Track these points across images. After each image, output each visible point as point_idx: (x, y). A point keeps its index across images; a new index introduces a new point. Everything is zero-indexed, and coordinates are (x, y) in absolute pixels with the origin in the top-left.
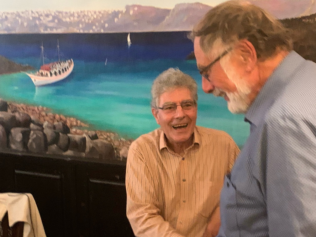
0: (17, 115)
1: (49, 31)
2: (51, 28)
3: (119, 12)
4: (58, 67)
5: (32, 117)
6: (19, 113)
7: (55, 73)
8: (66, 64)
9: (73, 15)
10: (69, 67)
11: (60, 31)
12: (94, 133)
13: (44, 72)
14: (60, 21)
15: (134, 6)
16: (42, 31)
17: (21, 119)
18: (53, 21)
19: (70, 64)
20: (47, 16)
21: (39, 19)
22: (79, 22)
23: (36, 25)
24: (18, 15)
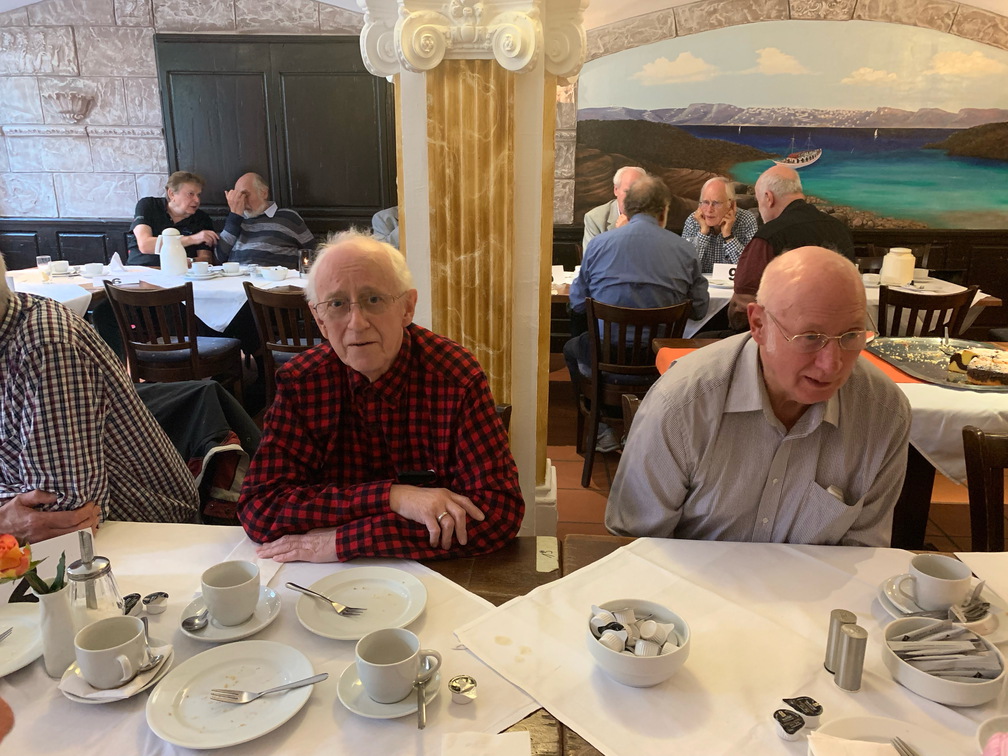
1: (802, 126)
2: (806, 123)
3: (871, 112)
4: (806, 155)
7: (802, 160)
8: (815, 153)
9: (828, 113)
10: (817, 155)
11: (813, 126)
12: (831, 208)
13: (791, 160)
14: (815, 117)
15: (885, 108)
16: (796, 126)
18: (808, 117)
19: (818, 153)
20: (803, 113)
21: (794, 115)
22: (833, 119)
23: (790, 120)
24: (773, 111)
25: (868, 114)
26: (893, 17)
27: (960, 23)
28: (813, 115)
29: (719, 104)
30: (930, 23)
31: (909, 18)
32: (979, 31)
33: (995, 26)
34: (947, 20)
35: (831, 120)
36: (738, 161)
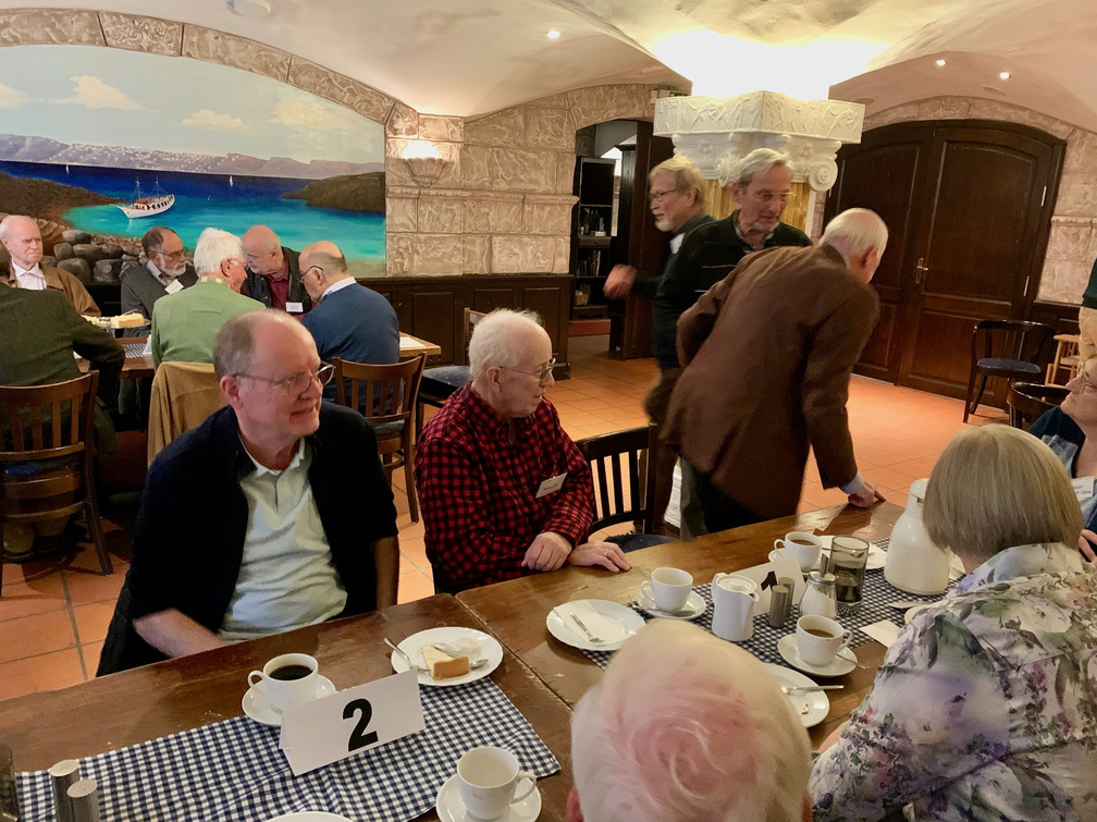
0: (104, 247)
1: (146, 168)
2: (149, 165)
3: (221, 158)
4: (157, 201)
5: (124, 249)
6: (108, 245)
7: (154, 206)
8: (167, 199)
9: (174, 156)
10: (169, 201)
11: (158, 169)
13: (140, 206)
14: (159, 159)
15: (236, 154)
16: (138, 168)
17: (109, 251)
18: (151, 159)
19: (170, 199)
20: (144, 154)
21: (134, 155)
22: (181, 163)
23: (130, 161)
24: (106, 149)
25: (219, 159)
26: (226, 59)
27: (295, 75)
28: (156, 156)
29: (34, 138)
30: (266, 70)
31: (244, 62)
32: (316, 85)
33: (329, 80)
34: (281, 69)
35: (179, 164)
36: (72, 206)
